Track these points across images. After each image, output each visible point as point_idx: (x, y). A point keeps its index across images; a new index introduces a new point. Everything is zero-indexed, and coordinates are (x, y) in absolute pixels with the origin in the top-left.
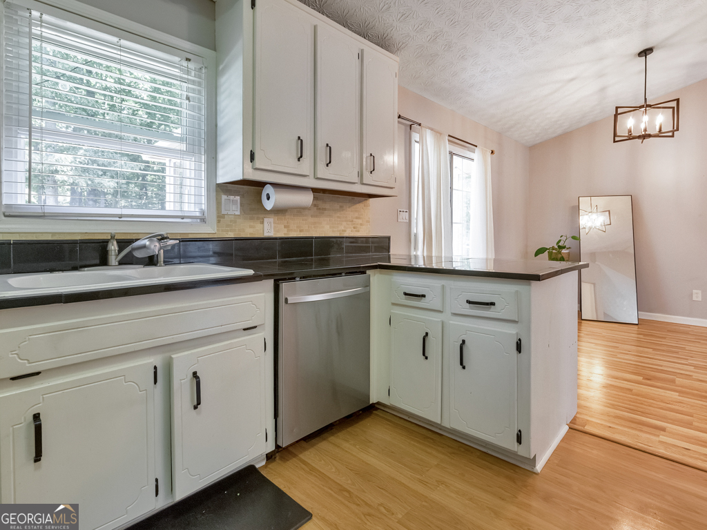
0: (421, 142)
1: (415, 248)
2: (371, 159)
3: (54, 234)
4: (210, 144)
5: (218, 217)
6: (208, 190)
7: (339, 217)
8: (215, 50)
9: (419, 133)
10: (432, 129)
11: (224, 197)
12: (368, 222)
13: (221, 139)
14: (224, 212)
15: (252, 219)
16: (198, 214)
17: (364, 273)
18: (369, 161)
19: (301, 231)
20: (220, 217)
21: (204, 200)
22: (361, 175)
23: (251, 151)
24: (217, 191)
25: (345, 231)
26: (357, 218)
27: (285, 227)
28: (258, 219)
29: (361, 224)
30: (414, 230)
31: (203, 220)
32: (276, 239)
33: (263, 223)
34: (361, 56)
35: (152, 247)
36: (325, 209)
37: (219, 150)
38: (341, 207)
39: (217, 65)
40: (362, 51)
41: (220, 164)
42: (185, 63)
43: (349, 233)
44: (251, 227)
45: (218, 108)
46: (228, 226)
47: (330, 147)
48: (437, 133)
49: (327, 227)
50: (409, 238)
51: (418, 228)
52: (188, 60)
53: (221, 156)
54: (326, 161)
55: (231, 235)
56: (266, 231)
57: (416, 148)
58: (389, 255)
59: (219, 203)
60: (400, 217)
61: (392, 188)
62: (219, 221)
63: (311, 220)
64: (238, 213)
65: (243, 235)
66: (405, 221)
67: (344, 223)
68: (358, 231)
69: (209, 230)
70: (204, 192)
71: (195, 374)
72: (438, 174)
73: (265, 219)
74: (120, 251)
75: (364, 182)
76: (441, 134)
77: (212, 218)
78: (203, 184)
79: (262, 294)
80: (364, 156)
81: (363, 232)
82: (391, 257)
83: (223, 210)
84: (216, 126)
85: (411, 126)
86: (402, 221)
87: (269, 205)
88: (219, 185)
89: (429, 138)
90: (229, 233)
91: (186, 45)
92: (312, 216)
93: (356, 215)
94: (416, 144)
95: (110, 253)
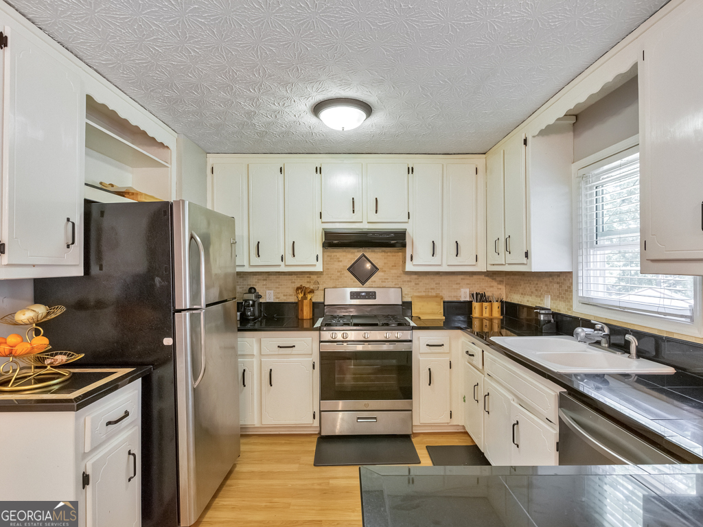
69: (696, 334)
77: (700, 319)
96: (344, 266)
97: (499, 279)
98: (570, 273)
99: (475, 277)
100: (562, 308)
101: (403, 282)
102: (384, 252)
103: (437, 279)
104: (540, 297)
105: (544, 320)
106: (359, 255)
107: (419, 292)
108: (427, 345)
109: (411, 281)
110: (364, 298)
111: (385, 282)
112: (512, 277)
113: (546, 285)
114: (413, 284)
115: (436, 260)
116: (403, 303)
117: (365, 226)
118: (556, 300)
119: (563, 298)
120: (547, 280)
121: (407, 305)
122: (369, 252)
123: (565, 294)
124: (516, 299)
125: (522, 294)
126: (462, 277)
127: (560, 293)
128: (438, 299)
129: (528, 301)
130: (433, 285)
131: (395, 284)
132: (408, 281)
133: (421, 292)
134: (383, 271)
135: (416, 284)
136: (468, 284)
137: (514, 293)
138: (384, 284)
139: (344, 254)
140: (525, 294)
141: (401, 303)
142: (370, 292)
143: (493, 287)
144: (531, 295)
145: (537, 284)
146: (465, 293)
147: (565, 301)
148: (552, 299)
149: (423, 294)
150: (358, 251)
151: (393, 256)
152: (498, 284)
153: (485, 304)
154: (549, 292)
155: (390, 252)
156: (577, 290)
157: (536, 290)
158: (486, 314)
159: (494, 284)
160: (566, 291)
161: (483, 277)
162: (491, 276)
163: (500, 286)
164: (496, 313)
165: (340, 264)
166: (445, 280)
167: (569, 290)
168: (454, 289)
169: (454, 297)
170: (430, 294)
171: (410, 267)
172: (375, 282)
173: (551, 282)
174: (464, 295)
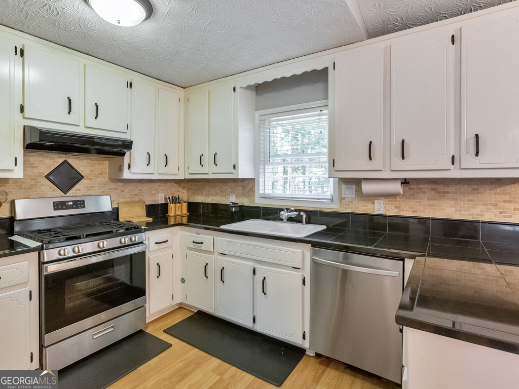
3: (272, 205)
5: (341, 199)
7: (470, 201)
11: (344, 186)
14: (343, 196)
15: (364, 200)
16: (329, 197)
18: (472, 143)
19: (413, 212)
23: (334, 160)
24: (339, 183)
25: (481, 216)
26: (507, 202)
27: (396, 207)
28: (370, 200)
31: (332, 200)
32: (385, 216)
33: (373, 203)
36: (448, 193)
43: (491, 218)
44: (364, 206)
46: (346, 204)
49: (451, 210)
52: (321, 111)
55: (349, 211)
56: (376, 209)
59: (340, 191)
62: (341, 202)
63: (426, 202)
64: (354, 196)
65: (357, 211)
67: (481, 207)
69: (335, 207)
73: (375, 201)
77: (336, 199)
80: (463, 139)
83: (343, 194)
88: (341, 180)
90: (348, 209)
92: (428, 199)
93: (505, 198)
96: (39, 173)
97: (183, 185)
98: (253, 180)
99: (168, 184)
100: (245, 202)
101: (110, 189)
102: (91, 159)
103: (140, 186)
104: (225, 196)
105: (235, 211)
106: (61, 161)
107: (124, 198)
108: (156, 243)
109: (117, 189)
110: (71, 207)
111: (91, 190)
112: (196, 183)
113: (231, 188)
114: (119, 191)
115: (149, 169)
116: (113, 209)
117: (81, 130)
118: (240, 197)
119: (246, 195)
120: (232, 185)
121: (116, 212)
122: (73, 158)
123: (248, 193)
124: (199, 199)
125: (206, 195)
126: (159, 184)
127: (243, 193)
128: (142, 203)
129: (213, 200)
130: (137, 192)
131: (101, 192)
132: (114, 189)
133: (126, 198)
134: (88, 179)
135: (121, 191)
136: (163, 190)
137: (198, 195)
138: (90, 192)
139: (41, 159)
140: (209, 195)
141: (111, 210)
142: (78, 201)
143: (179, 191)
144: (216, 196)
145: (222, 187)
146: (161, 197)
147: (248, 197)
148: (236, 197)
149: (128, 200)
150: (59, 157)
151: (99, 164)
152: (182, 189)
153: (178, 205)
154: (234, 193)
155: (97, 160)
156: (259, 190)
157: (221, 192)
158: (178, 213)
159: (180, 189)
160: (249, 191)
161: (173, 184)
162: (178, 183)
163: (184, 191)
164: (185, 211)
165: (35, 170)
166: (146, 187)
167: (252, 190)
168: (153, 194)
169: (153, 200)
170: (134, 200)
171: (126, 175)
172: (79, 190)
173: (235, 186)
174: (160, 199)
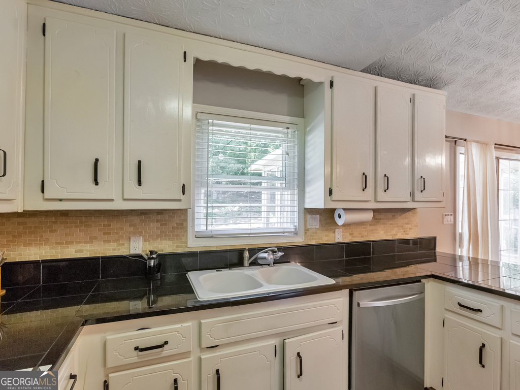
0: (467, 153)
1: (461, 246)
2: (421, 181)
3: (217, 247)
4: (301, 182)
5: (305, 230)
6: (299, 213)
7: (391, 224)
8: (304, 118)
9: (464, 146)
10: (477, 142)
11: (309, 216)
12: (416, 226)
13: (308, 178)
14: (309, 227)
15: (327, 230)
16: (293, 230)
17: (420, 281)
18: (419, 182)
19: (362, 237)
20: (306, 230)
21: (296, 220)
22: (412, 195)
23: (330, 188)
24: (304, 213)
25: (396, 235)
26: (407, 224)
27: (350, 234)
28: (331, 230)
29: (410, 229)
30: (459, 230)
31: (296, 234)
32: (343, 243)
33: (334, 232)
34: (413, 100)
35: (269, 258)
36: (380, 219)
37: (306, 185)
38: (393, 216)
39: (305, 128)
40: (414, 95)
41: (307, 195)
42: (286, 130)
43: (400, 236)
44: (326, 236)
45: (306, 156)
46: (311, 236)
47: (388, 177)
48: (483, 144)
49: (382, 232)
50: (455, 238)
51: (463, 227)
52: (288, 128)
53: (308, 189)
54: (384, 187)
55: (313, 242)
56: (337, 238)
57: (461, 159)
58: (435, 253)
59: (306, 221)
60: (445, 220)
61: (440, 202)
62: (305, 233)
63: (369, 228)
64: (318, 227)
65: (321, 242)
66: (450, 223)
67: (396, 229)
68: (408, 234)
69: (300, 240)
70: (296, 214)
71: (298, 354)
72: (484, 180)
73: (336, 230)
74: (250, 258)
75: (416, 200)
76: (487, 144)
77: (302, 231)
78: (296, 209)
79: (341, 299)
80: (416, 179)
81: (412, 235)
82: (437, 254)
83: (308, 225)
84: (304, 168)
85: (456, 141)
86: (447, 223)
87: (340, 222)
88: (306, 209)
89: (475, 150)
90: (312, 241)
91: (287, 119)
92: (370, 225)
93: (406, 221)
94: (461, 155)
95: (245, 259)
104: (117, 240)
118: (155, 240)
119: (168, 236)
120: (135, 218)
123: (172, 232)
127: (162, 232)
145: (109, 225)
147: (171, 239)
148: (146, 240)
154: (140, 233)
156: (193, 226)
157: (106, 234)
160: (175, 228)
167: (182, 227)
173: (142, 221)
